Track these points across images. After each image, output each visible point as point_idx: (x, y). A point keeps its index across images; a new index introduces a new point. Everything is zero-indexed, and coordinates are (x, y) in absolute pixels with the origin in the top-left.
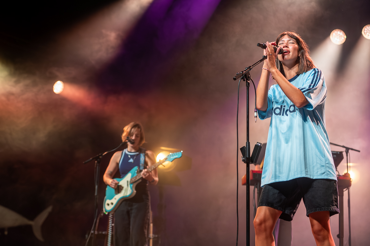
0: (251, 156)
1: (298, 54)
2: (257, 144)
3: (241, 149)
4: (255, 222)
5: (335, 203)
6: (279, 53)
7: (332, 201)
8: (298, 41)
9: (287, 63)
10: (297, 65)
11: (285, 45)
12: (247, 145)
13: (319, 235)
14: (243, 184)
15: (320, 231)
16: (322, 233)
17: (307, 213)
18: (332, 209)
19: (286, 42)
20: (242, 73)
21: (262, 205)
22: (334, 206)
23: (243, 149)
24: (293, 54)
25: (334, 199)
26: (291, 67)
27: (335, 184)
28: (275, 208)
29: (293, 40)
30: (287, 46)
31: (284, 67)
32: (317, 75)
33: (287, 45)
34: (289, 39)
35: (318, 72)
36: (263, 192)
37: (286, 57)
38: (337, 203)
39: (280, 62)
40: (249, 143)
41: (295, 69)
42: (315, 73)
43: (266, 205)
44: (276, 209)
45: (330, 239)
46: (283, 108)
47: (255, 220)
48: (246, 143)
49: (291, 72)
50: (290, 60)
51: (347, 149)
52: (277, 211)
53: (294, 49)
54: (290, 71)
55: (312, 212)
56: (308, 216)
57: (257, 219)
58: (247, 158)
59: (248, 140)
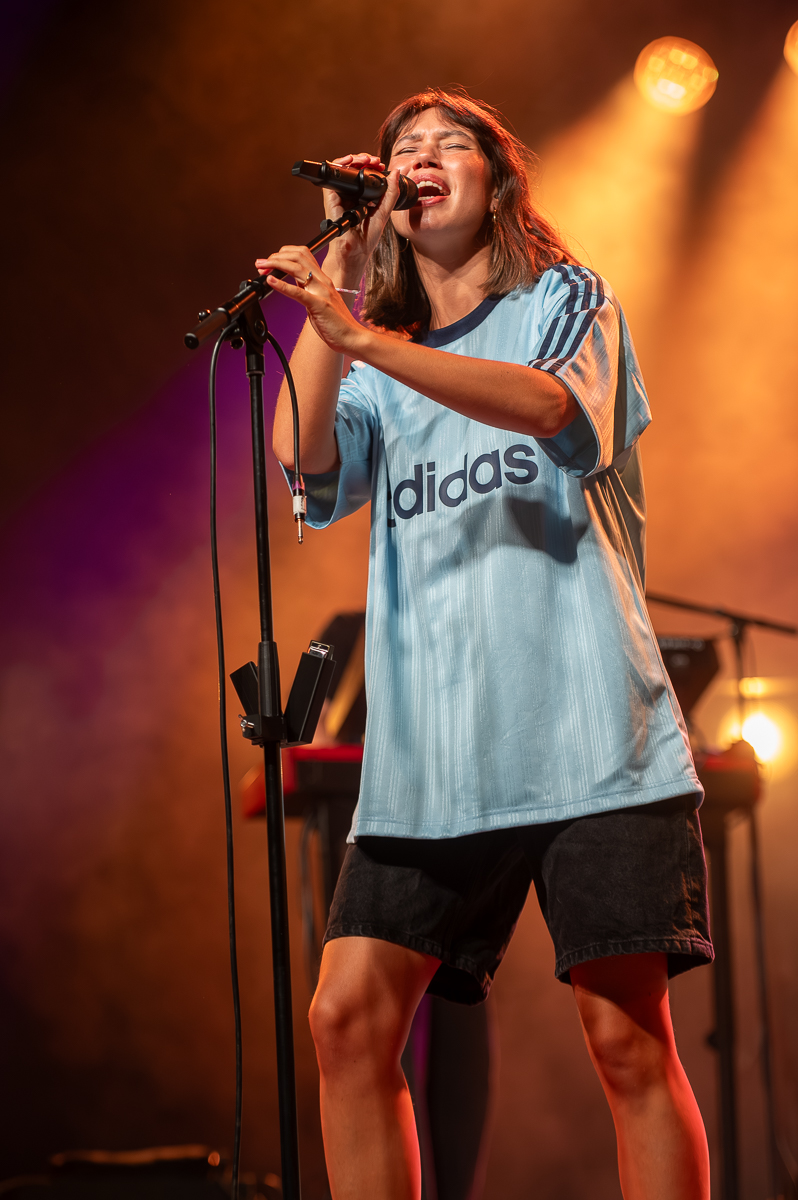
0: (283, 710)
1: (488, 201)
2: (312, 648)
3: (236, 677)
4: (316, 1015)
5: (691, 916)
6: (398, 206)
7: (679, 907)
8: (486, 140)
9: (435, 244)
10: (485, 250)
11: (423, 155)
12: (265, 657)
13: (619, 1065)
14: (254, 814)
15: (626, 1043)
16: (634, 1054)
17: (559, 964)
18: (681, 942)
19: (429, 141)
20: (226, 313)
21: (347, 933)
22: (688, 926)
23: (244, 679)
24: (462, 200)
25: (687, 896)
26: (453, 263)
27: (690, 825)
28: (408, 946)
29: (460, 133)
30: (435, 161)
31: (421, 262)
32: (584, 297)
33: (435, 156)
34: (443, 129)
35: (588, 285)
36: (351, 866)
37: (429, 218)
38: (704, 916)
39: (401, 239)
40: (273, 647)
41: (477, 271)
42: (572, 298)
43: (365, 933)
44: (414, 949)
45: (673, 1083)
46: (426, 474)
47: (316, 1006)
48: (261, 645)
49: (455, 286)
50: (449, 228)
51: (740, 625)
52: (415, 956)
53: (469, 175)
54: (451, 281)
55: (586, 958)
56: (565, 978)
57: (324, 1004)
58: (264, 718)
59: (265, 632)
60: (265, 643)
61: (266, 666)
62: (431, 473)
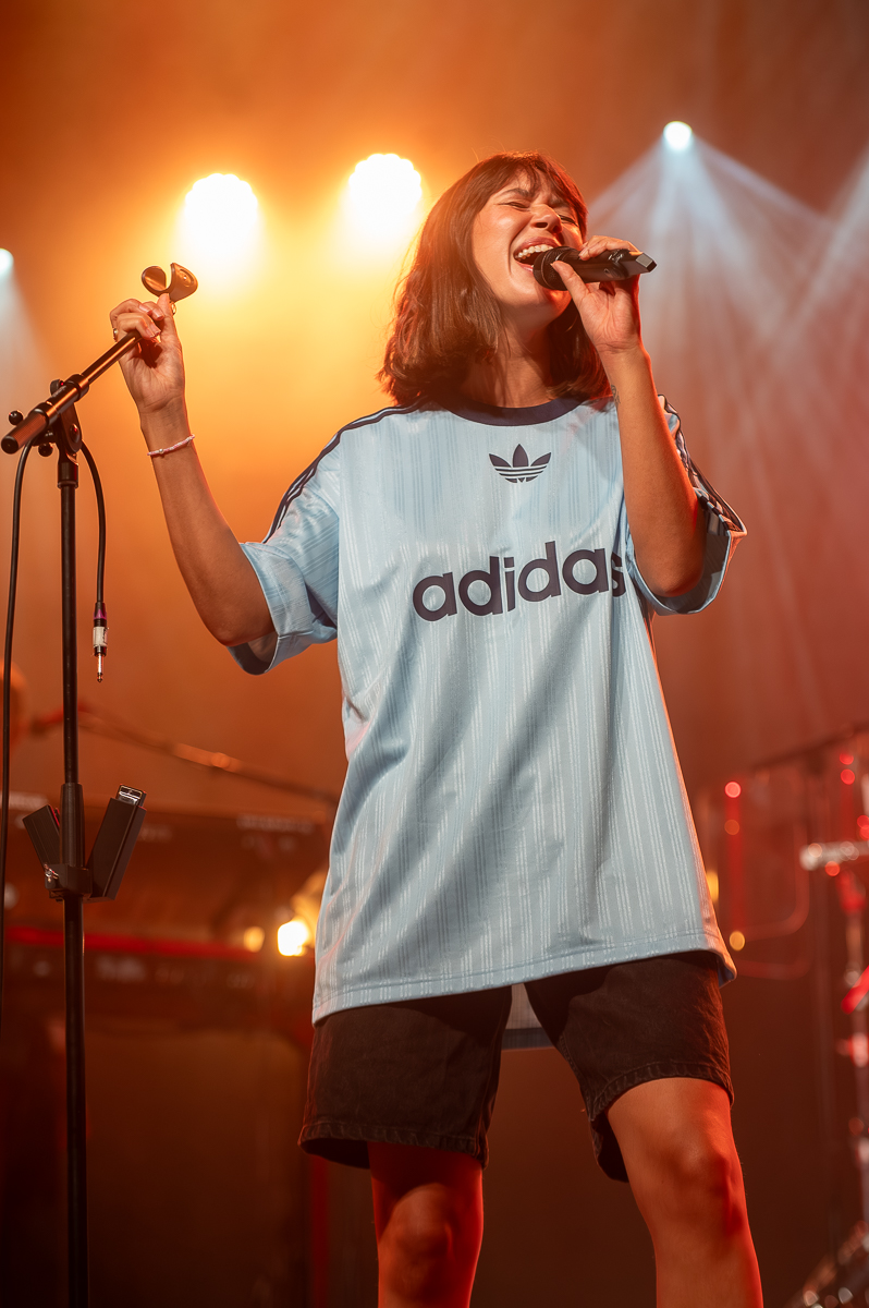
12: (71, 800)
20: (45, 415)
40: (78, 790)
46: (503, 571)
58: (69, 868)
59: (70, 773)
60: (69, 785)
61: (70, 810)
62: (509, 570)
